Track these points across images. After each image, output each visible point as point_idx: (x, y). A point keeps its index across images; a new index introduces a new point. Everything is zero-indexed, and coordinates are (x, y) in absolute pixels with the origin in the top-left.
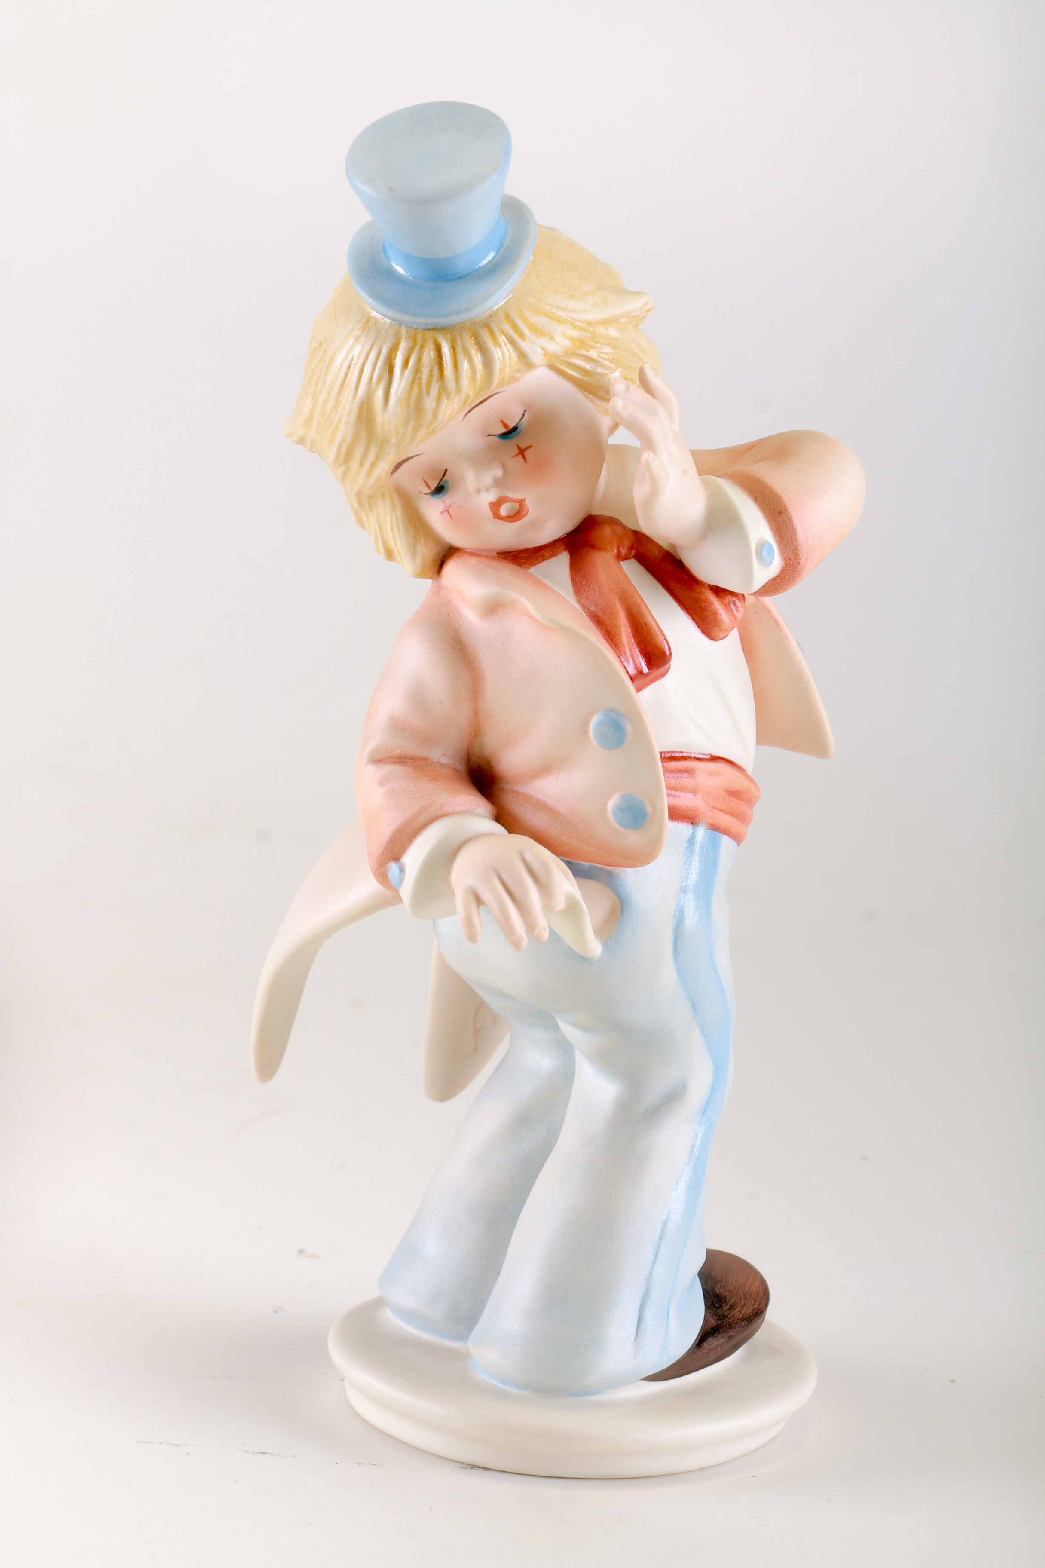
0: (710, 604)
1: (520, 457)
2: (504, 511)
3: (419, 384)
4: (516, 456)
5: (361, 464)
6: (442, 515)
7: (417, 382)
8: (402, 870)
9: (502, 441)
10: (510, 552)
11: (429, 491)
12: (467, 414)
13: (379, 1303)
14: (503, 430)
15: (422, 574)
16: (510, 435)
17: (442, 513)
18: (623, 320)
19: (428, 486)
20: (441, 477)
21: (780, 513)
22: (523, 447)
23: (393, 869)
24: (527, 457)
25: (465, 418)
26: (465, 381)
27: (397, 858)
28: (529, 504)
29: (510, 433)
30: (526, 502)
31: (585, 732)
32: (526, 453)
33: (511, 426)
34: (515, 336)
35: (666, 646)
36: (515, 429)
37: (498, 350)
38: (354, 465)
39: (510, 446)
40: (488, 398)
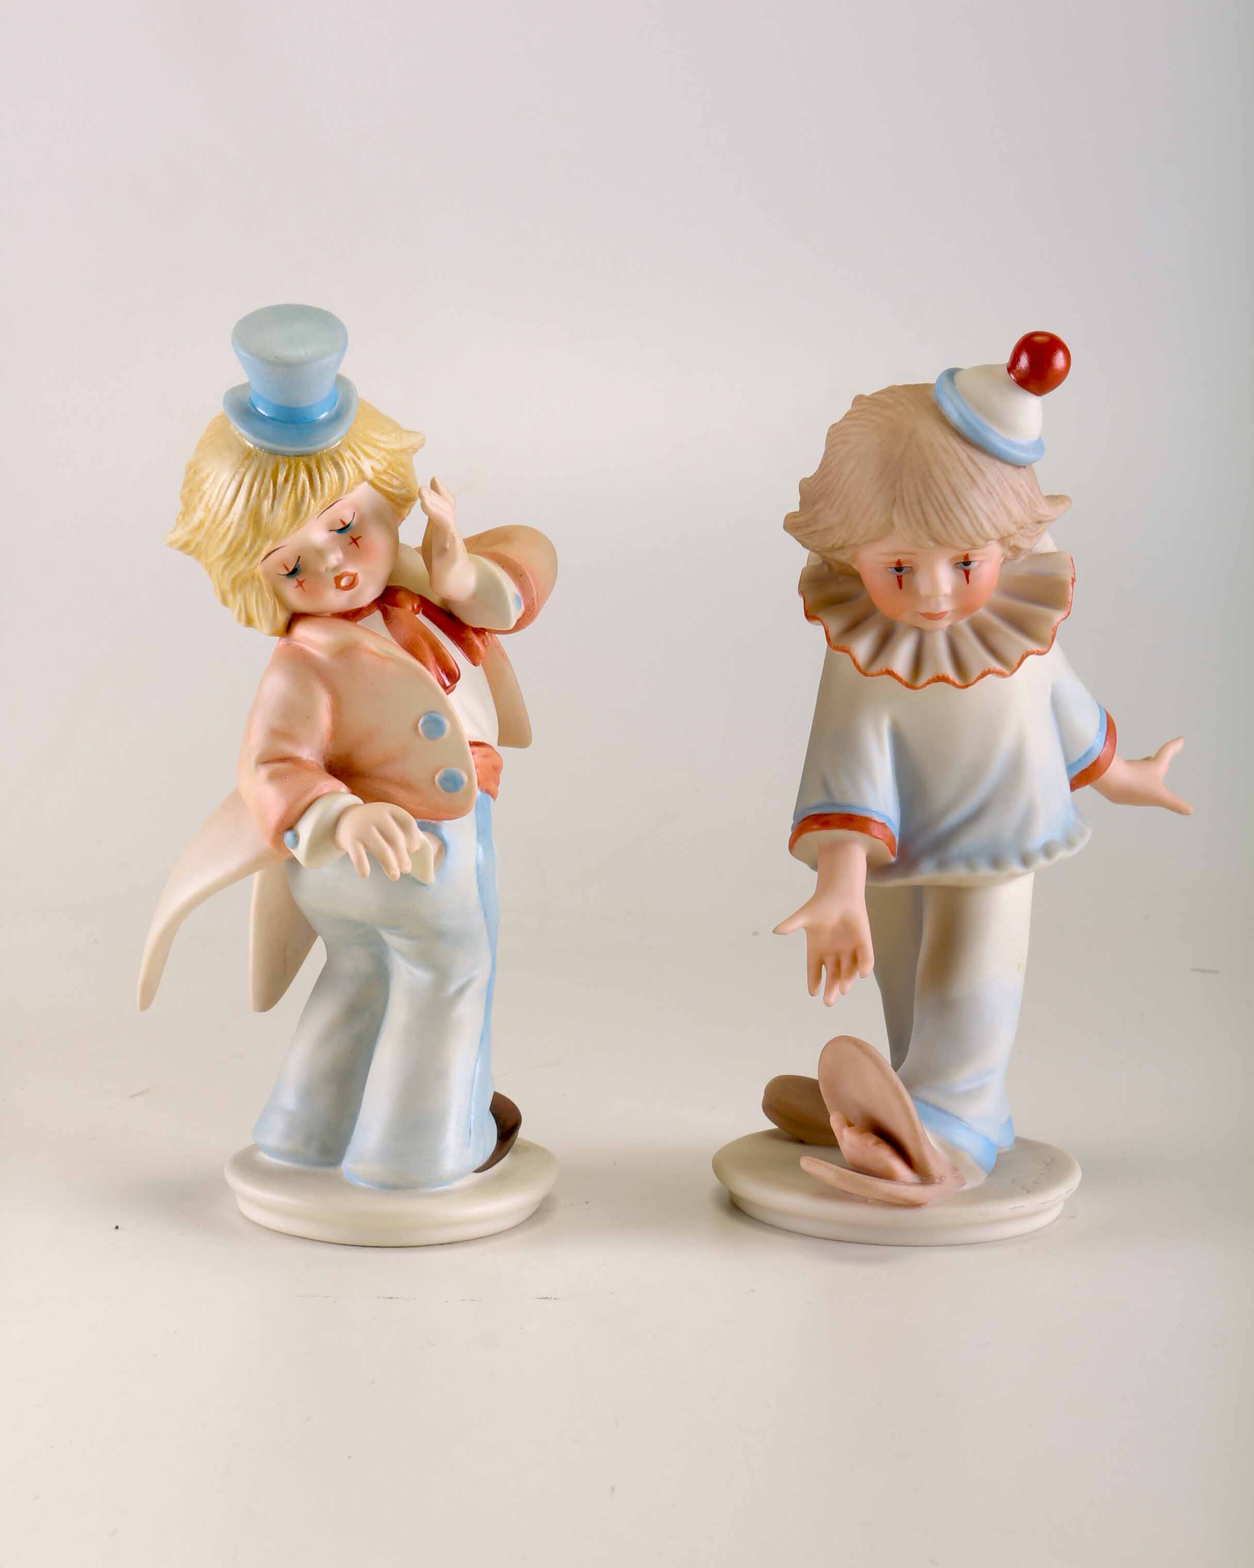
0: (473, 642)
1: (354, 544)
2: (344, 583)
3: (296, 494)
4: (351, 544)
5: (246, 555)
6: (296, 589)
7: (293, 492)
8: (296, 837)
9: (339, 534)
10: (339, 613)
11: (287, 572)
12: (320, 515)
13: (255, 1148)
14: (342, 526)
15: (274, 634)
16: (344, 531)
17: (296, 587)
18: (410, 450)
19: (287, 569)
20: (296, 562)
21: (521, 576)
22: (355, 538)
23: (289, 836)
24: (358, 543)
25: (319, 518)
26: (327, 491)
27: (291, 828)
28: (360, 577)
29: (345, 528)
30: (358, 575)
31: (416, 729)
32: (357, 541)
33: (347, 523)
34: (356, 459)
35: (456, 668)
36: (348, 525)
37: (327, 474)
38: (239, 556)
39: (346, 537)
40: (334, 503)
